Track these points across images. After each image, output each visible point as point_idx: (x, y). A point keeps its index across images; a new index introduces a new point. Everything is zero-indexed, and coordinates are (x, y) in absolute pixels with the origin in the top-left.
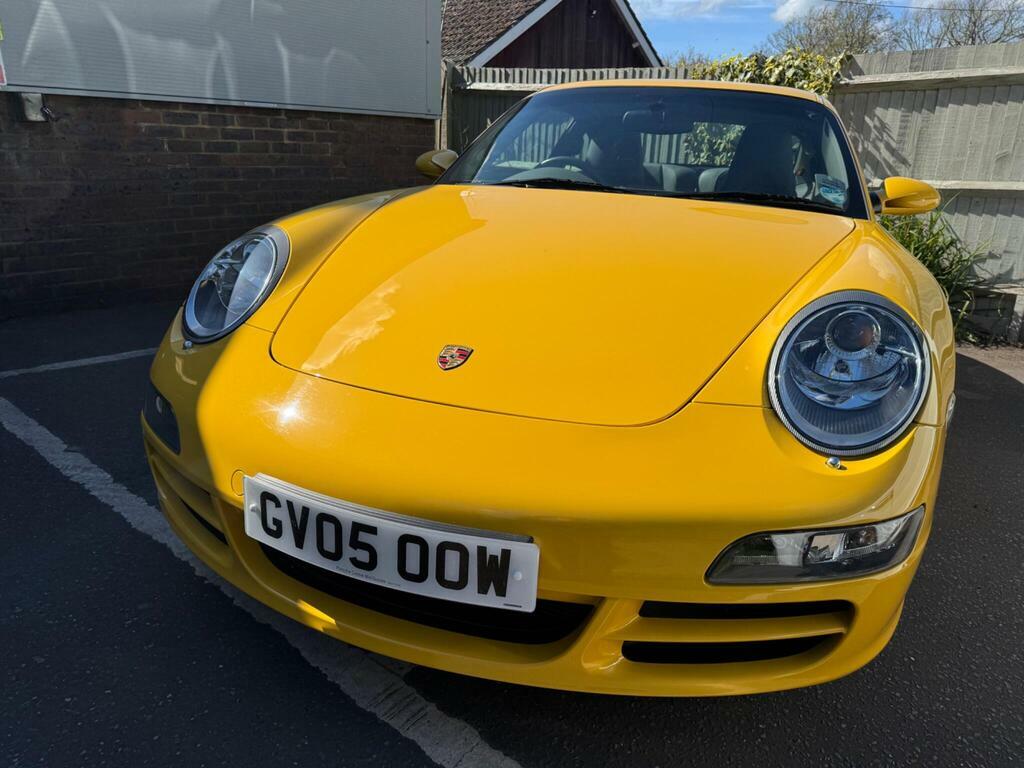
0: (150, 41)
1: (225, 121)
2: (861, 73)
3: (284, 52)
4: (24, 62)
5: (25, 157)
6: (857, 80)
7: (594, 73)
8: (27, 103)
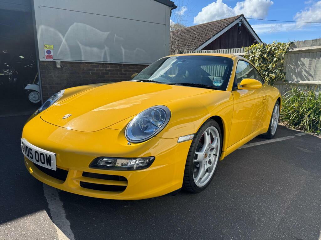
0: (88, 48)
1: (106, 67)
2: (296, 47)
3: (123, 50)
4: (58, 54)
5: (56, 76)
6: (295, 50)
7: (217, 51)
8: (57, 64)
